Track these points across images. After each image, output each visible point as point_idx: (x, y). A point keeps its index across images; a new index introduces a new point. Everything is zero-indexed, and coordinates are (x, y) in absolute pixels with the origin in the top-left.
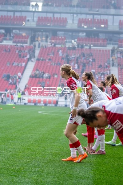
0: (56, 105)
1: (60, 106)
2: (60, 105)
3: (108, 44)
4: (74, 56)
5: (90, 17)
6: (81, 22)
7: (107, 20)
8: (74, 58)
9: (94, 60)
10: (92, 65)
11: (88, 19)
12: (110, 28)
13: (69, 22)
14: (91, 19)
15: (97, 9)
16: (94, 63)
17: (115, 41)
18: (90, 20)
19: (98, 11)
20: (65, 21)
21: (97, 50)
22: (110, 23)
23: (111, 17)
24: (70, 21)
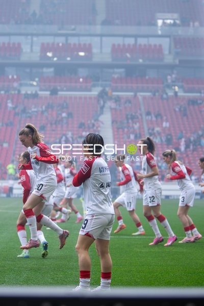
0: (8, 196)
1: (16, 196)
2: (15, 194)
3: (94, 86)
4: (35, 110)
5: (61, 41)
6: (45, 48)
7: (90, 45)
8: (35, 113)
9: (70, 115)
10: (67, 123)
11: (58, 44)
12: (96, 59)
13: (24, 50)
14: (63, 44)
15: (73, 27)
16: (70, 119)
17: (106, 81)
18: (61, 45)
19: (74, 30)
20: (17, 49)
21: (76, 98)
22: (95, 50)
23: (97, 39)
24: (26, 48)
